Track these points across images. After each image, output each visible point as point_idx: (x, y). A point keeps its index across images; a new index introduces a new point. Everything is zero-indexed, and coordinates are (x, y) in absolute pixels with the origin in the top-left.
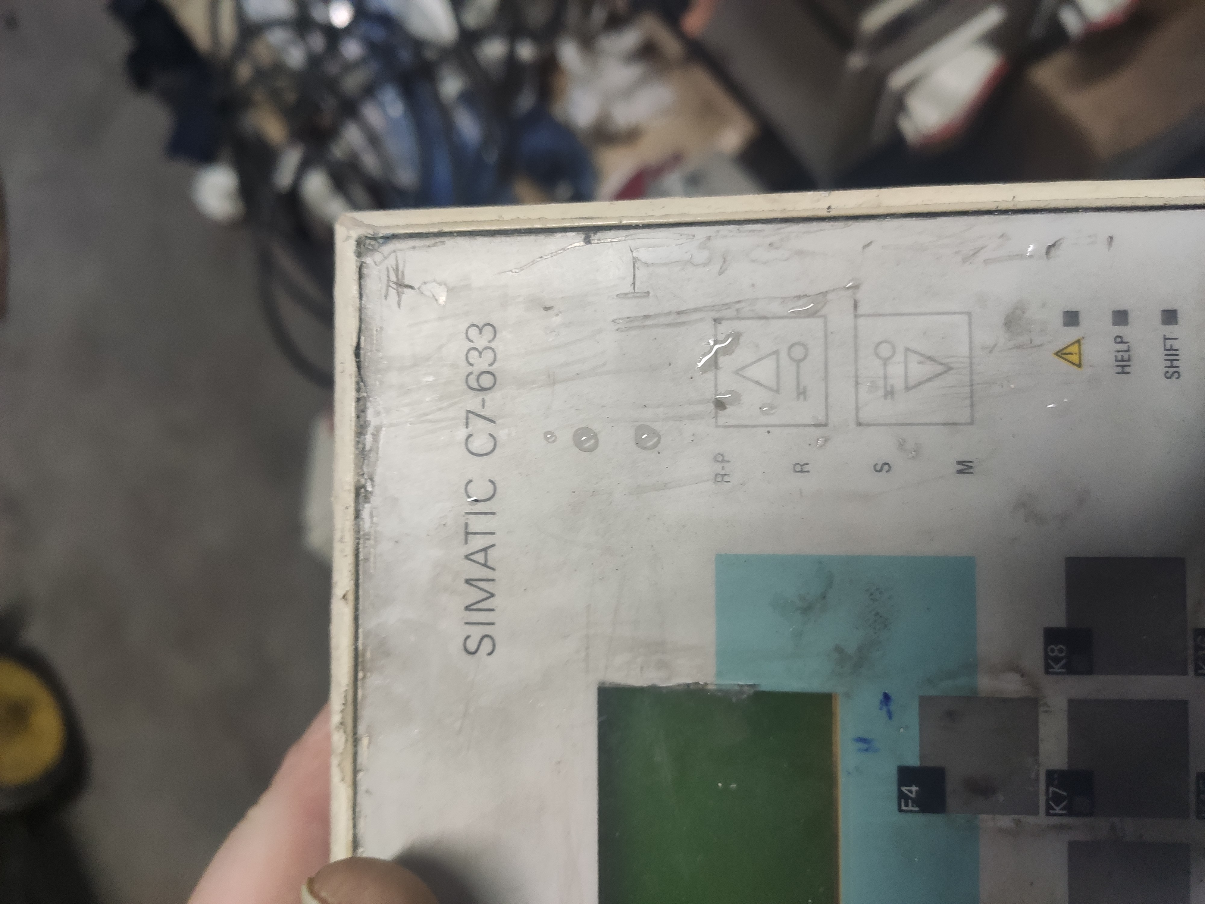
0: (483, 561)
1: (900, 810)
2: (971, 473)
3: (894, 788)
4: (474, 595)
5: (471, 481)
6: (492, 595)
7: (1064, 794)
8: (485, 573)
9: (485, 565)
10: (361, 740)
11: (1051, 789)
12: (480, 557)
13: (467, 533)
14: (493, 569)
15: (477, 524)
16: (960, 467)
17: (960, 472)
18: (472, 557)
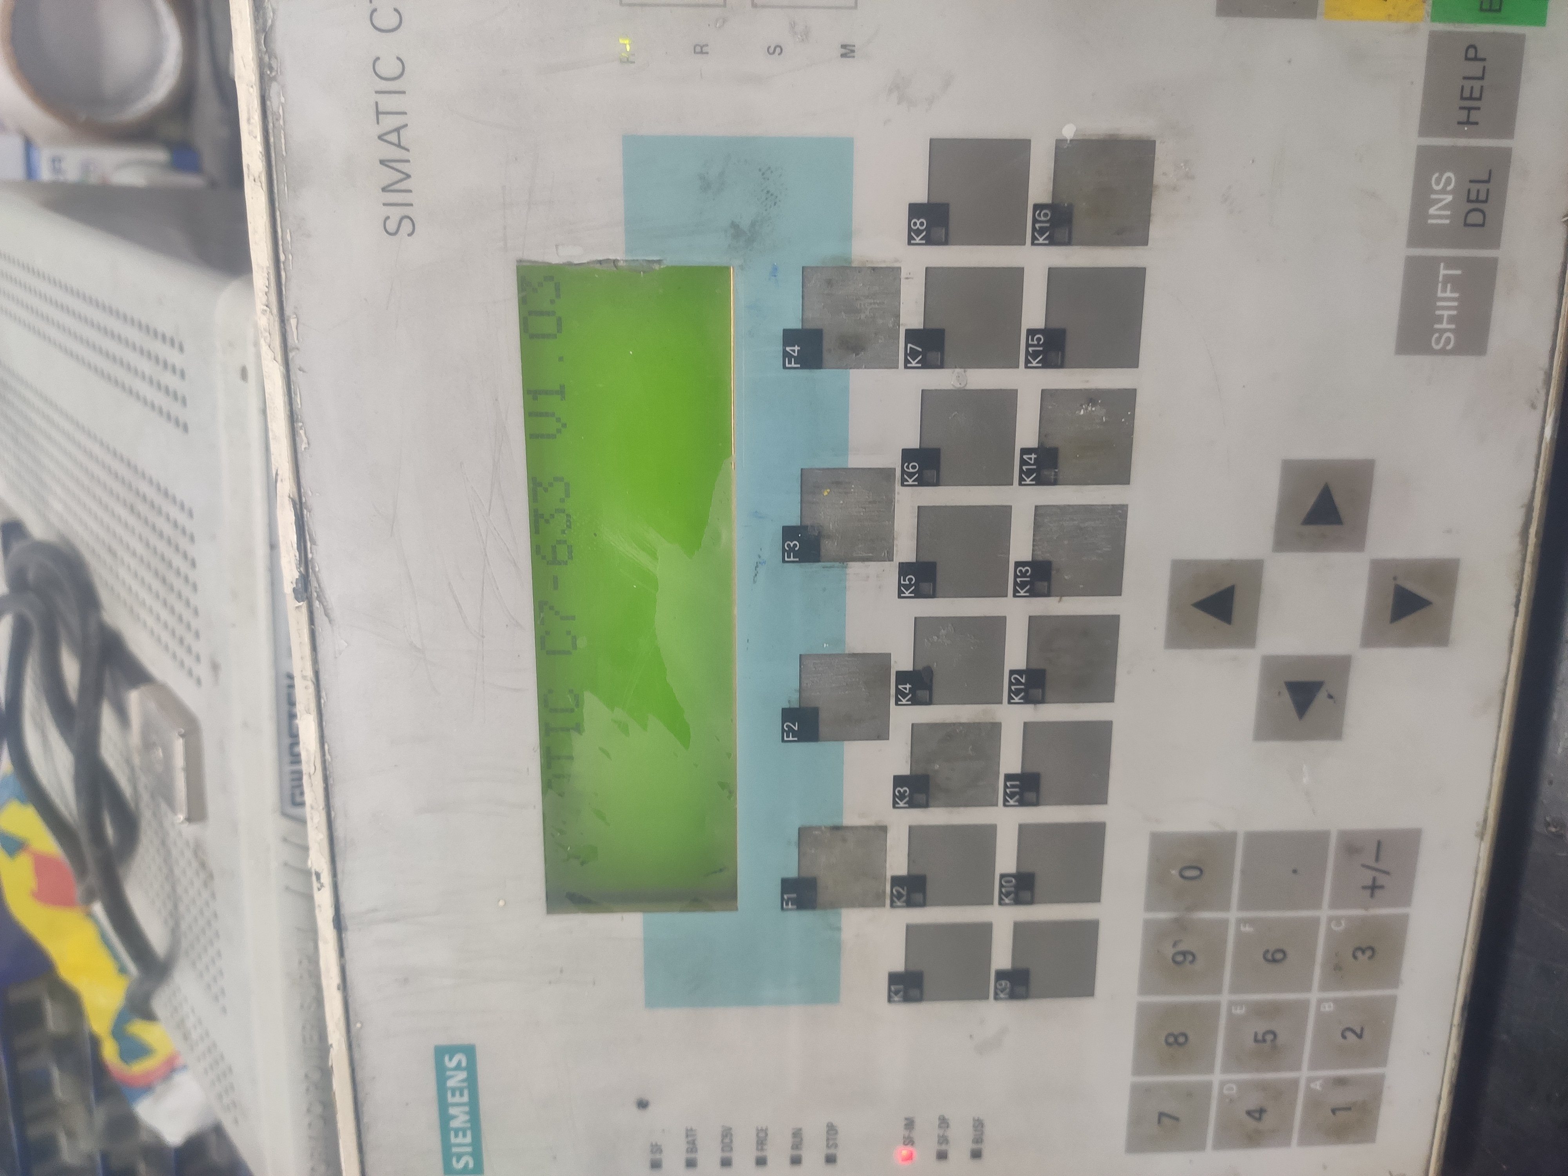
0: (396, 142)
1: (784, 367)
2: (854, 57)
3: (781, 348)
4: (389, 176)
5: (378, 59)
6: (408, 176)
7: (920, 350)
8: (397, 153)
9: (399, 145)
10: (288, 320)
11: (909, 345)
12: (393, 138)
13: (378, 113)
14: (408, 150)
15: (388, 103)
16: (844, 51)
17: (843, 55)
18: (386, 137)
